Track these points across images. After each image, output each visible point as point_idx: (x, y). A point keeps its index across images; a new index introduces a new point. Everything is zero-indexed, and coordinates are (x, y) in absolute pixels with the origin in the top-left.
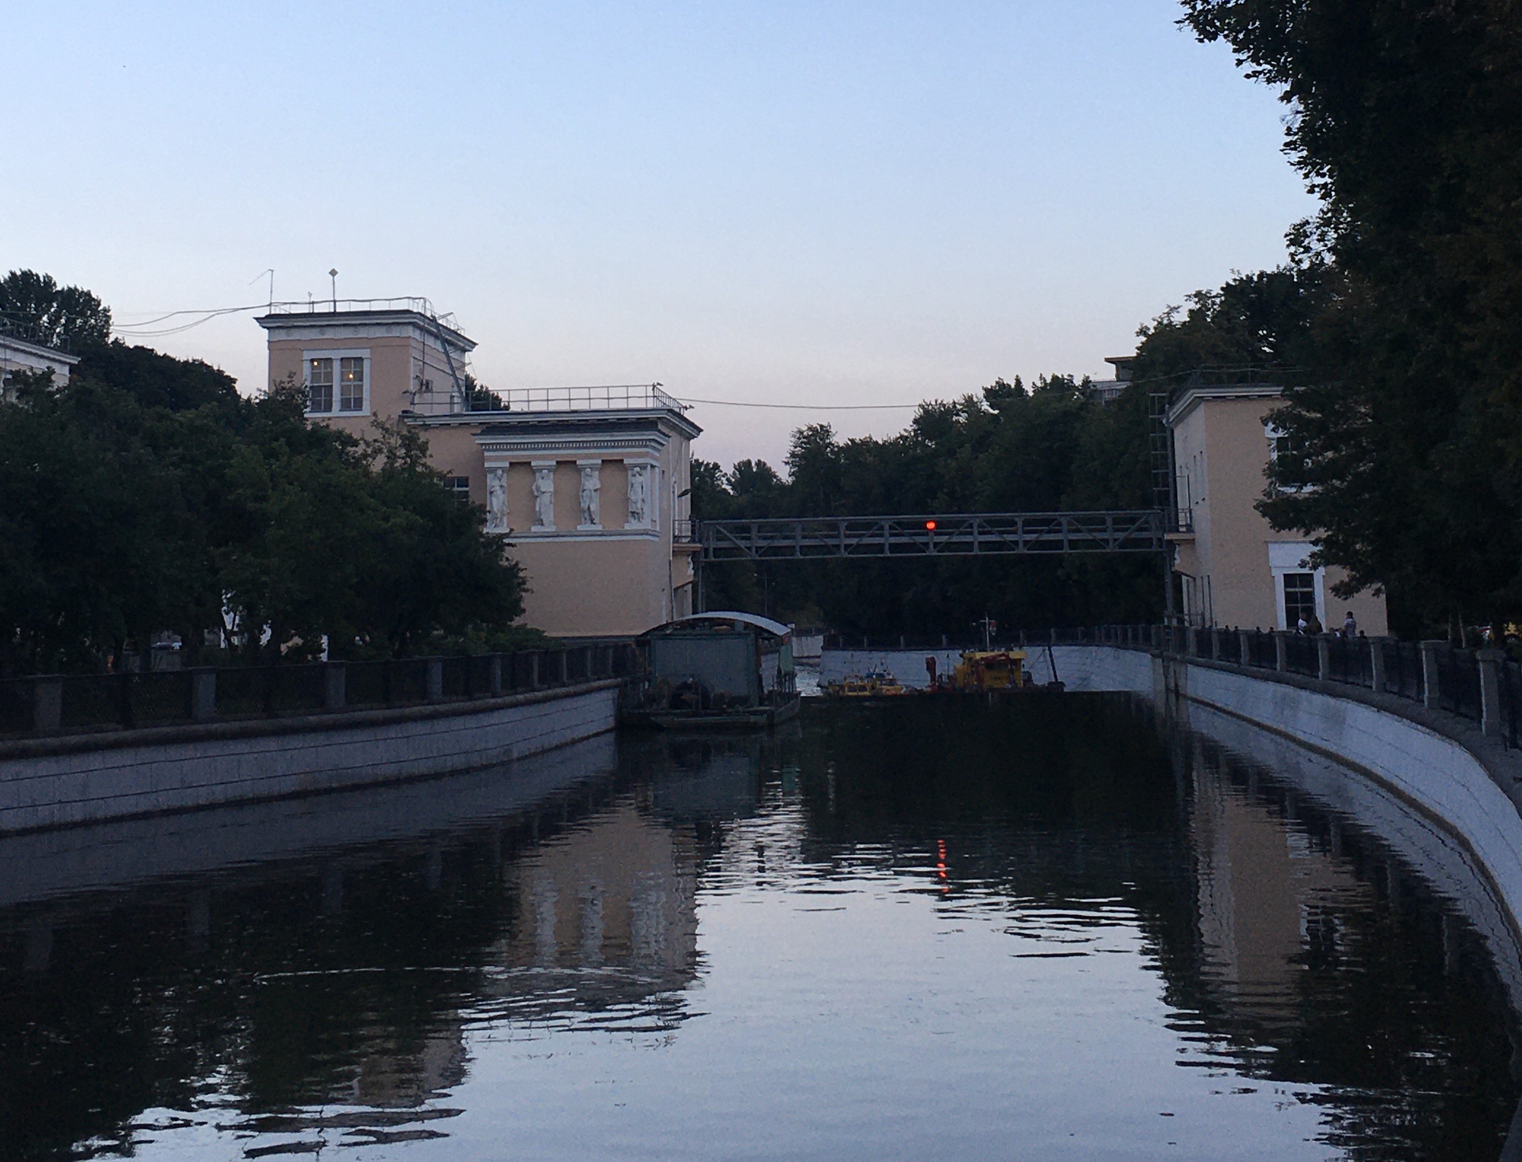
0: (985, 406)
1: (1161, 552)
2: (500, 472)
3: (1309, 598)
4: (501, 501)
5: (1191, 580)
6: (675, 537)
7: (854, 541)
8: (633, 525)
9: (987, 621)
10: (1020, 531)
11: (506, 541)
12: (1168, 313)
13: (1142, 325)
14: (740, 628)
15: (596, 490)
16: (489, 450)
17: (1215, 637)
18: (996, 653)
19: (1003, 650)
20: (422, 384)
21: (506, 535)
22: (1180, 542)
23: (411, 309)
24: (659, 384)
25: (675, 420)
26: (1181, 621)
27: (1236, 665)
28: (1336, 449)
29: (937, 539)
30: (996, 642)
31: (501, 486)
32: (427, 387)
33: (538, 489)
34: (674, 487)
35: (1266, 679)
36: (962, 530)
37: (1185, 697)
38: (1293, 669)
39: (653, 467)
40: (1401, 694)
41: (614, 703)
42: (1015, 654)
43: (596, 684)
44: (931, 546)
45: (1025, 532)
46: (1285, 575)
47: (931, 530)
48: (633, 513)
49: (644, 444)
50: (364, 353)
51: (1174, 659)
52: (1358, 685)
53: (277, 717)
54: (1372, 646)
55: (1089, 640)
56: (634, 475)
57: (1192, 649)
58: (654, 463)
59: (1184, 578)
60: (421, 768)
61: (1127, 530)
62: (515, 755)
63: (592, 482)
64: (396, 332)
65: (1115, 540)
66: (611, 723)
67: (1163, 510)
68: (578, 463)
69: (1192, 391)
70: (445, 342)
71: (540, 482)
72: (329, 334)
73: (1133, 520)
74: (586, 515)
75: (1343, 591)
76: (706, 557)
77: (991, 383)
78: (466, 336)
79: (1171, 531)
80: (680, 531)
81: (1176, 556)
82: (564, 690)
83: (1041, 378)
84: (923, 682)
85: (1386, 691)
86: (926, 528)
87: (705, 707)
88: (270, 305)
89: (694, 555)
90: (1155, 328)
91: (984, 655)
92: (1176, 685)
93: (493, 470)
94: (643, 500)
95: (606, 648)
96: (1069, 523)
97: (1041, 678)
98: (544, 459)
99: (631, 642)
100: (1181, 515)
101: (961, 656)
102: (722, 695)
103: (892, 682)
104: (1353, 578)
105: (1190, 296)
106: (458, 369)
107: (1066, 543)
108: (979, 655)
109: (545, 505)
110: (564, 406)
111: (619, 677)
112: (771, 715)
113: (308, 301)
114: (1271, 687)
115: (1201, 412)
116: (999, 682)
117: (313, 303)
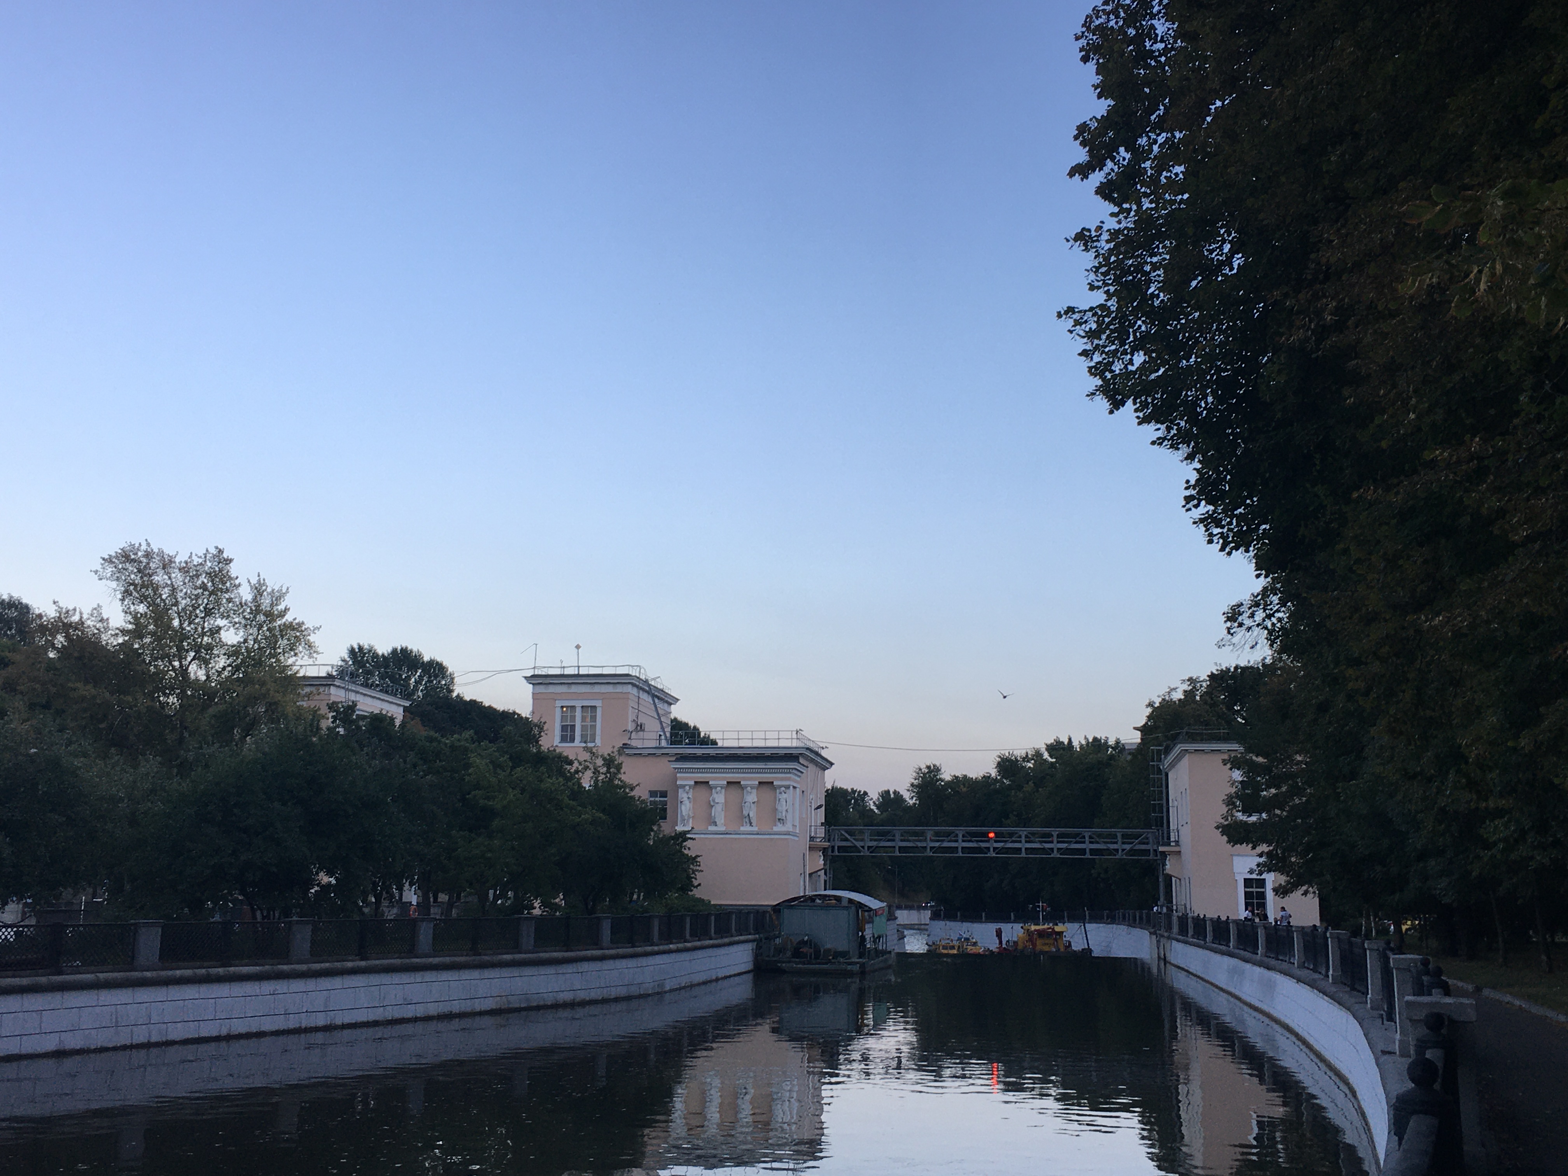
0: (1046, 755)
1: (1156, 860)
2: (687, 788)
3: (1262, 895)
4: (688, 808)
5: (1178, 880)
6: (811, 837)
7: (937, 844)
8: (779, 828)
9: (1041, 904)
10: (1055, 842)
11: (688, 836)
12: (1169, 693)
13: (1150, 699)
14: (845, 903)
15: (754, 803)
16: (680, 772)
17: (1190, 920)
18: (1046, 926)
19: (1051, 925)
20: (638, 725)
21: (688, 832)
22: (1170, 853)
23: (630, 673)
24: (800, 730)
25: (812, 756)
26: (1170, 910)
27: (1203, 942)
28: (1278, 787)
29: (996, 845)
30: (1046, 920)
31: (688, 798)
32: (641, 728)
33: (714, 801)
34: (811, 803)
35: (1223, 953)
36: (1013, 839)
37: (1170, 963)
38: (1242, 947)
39: (794, 788)
40: (1315, 970)
41: (753, 952)
42: (1058, 929)
43: (737, 938)
44: (992, 849)
45: (1058, 842)
46: (1245, 879)
47: (992, 838)
48: (779, 819)
49: (789, 771)
50: (598, 703)
51: (1163, 936)
52: (1286, 961)
53: (480, 955)
54: (1295, 933)
55: (1112, 920)
56: (781, 793)
57: (1175, 929)
58: (795, 785)
59: (1173, 879)
60: (594, 995)
61: (1132, 843)
62: (668, 988)
63: (752, 797)
64: (620, 689)
65: (1123, 850)
66: (750, 966)
67: (1158, 830)
68: (742, 783)
69: (1179, 746)
70: (654, 696)
71: (715, 795)
72: (574, 689)
73: (1137, 836)
74: (747, 820)
75: (1282, 891)
76: (833, 852)
77: (1051, 741)
78: (672, 694)
79: (1163, 845)
80: (816, 833)
81: (1167, 863)
82: (711, 942)
83: (1086, 738)
84: (994, 946)
85: (1305, 967)
86: (988, 837)
87: (817, 957)
88: (534, 668)
89: (824, 850)
90: (1160, 703)
91: (1037, 927)
92: (1165, 955)
93: (683, 786)
94: (787, 811)
95: (749, 913)
96: (1090, 837)
97: (1078, 945)
98: (718, 780)
99: (769, 909)
100: (1172, 834)
101: (1022, 927)
102: (829, 950)
103: (975, 944)
104: (1288, 882)
105: (1184, 681)
106: (663, 715)
107: (1088, 851)
108: (1033, 928)
109: (718, 812)
110: (735, 744)
111: (757, 934)
112: (863, 965)
113: (560, 665)
114: (1226, 959)
115: (1186, 761)
116: (1047, 947)
117: (564, 667)
